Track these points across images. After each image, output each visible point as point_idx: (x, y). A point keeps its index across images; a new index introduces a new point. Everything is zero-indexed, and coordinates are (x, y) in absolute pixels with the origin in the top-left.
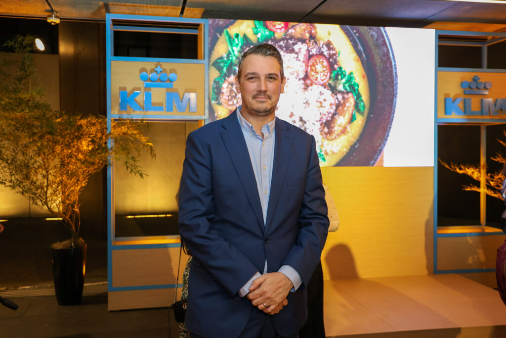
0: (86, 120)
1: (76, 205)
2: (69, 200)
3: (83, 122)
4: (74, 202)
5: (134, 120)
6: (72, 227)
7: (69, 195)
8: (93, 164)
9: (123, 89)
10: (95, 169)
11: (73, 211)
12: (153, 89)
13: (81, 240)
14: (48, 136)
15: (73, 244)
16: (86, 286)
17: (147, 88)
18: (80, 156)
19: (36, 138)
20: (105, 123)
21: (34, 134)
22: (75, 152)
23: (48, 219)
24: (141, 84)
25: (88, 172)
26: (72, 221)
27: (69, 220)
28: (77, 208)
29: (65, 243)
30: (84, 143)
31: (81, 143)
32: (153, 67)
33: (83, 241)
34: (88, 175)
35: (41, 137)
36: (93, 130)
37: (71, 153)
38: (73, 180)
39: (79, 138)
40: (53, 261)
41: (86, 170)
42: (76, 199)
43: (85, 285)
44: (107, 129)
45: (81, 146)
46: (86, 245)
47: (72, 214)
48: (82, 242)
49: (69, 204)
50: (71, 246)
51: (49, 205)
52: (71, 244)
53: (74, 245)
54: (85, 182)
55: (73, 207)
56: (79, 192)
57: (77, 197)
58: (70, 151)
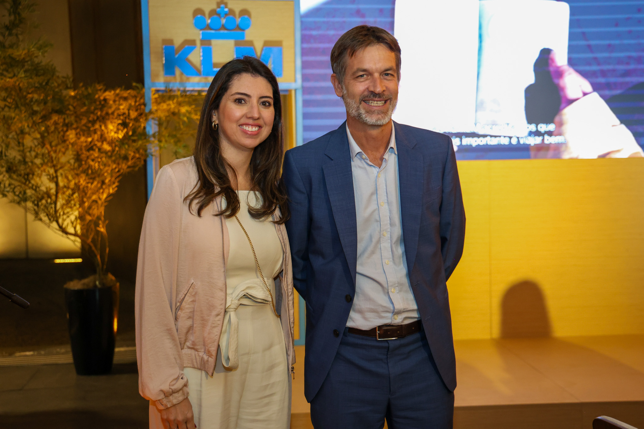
0: (113, 92)
1: (100, 222)
2: (90, 215)
3: (109, 95)
4: (99, 218)
5: (188, 91)
6: (96, 256)
7: (90, 208)
8: (126, 158)
9: (168, 43)
10: (129, 167)
11: (98, 232)
12: (214, 42)
13: (111, 277)
14: (55, 118)
15: (97, 283)
16: (119, 352)
17: (206, 42)
18: (106, 147)
19: (37, 118)
20: (143, 96)
21: (34, 113)
22: (98, 140)
23: (58, 261)
24: (197, 35)
25: (119, 171)
26: (96, 246)
27: (92, 245)
28: (103, 227)
29: (86, 281)
30: (111, 127)
31: (106, 127)
32: (214, 6)
33: (113, 278)
34: (118, 177)
35: (45, 118)
36: (123, 107)
37: (91, 142)
38: (95, 183)
39: (103, 119)
40: (68, 316)
41: (116, 168)
42: (101, 213)
43: (117, 350)
44: (145, 105)
45: (106, 131)
46: (118, 284)
47: (96, 237)
48: (112, 280)
49: (90, 221)
50: (95, 286)
51: (60, 221)
52: (95, 282)
53: (100, 283)
54: (114, 186)
55: (97, 225)
56: (105, 202)
57: (102, 210)
58: (90, 139)
